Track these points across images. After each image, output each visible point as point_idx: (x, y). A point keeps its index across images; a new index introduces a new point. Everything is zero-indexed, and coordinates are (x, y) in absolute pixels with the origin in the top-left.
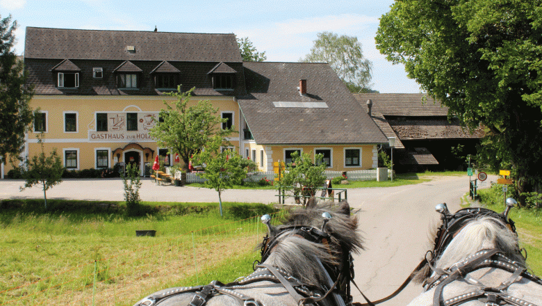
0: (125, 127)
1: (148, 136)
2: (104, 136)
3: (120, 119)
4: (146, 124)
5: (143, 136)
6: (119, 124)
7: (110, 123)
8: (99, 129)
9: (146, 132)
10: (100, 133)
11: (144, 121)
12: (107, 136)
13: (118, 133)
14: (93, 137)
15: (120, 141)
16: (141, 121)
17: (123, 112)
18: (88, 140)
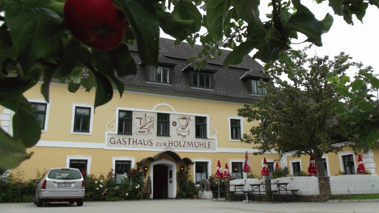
0: (154, 131)
1: (182, 143)
2: (127, 141)
3: (149, 120)
4: (180, 129)
5: (176, 144)
6: (147, 127)
7: (136, 124)
8: (120, 131)
9: (180, 138)
10: (121, 137)
11: (178, 125)
12: (131, 141)
13: (145, 138)
14: (112, 142)
15: (148, 149)
16: (175, 124)
17: (153, 110)
18: (105, 146)
